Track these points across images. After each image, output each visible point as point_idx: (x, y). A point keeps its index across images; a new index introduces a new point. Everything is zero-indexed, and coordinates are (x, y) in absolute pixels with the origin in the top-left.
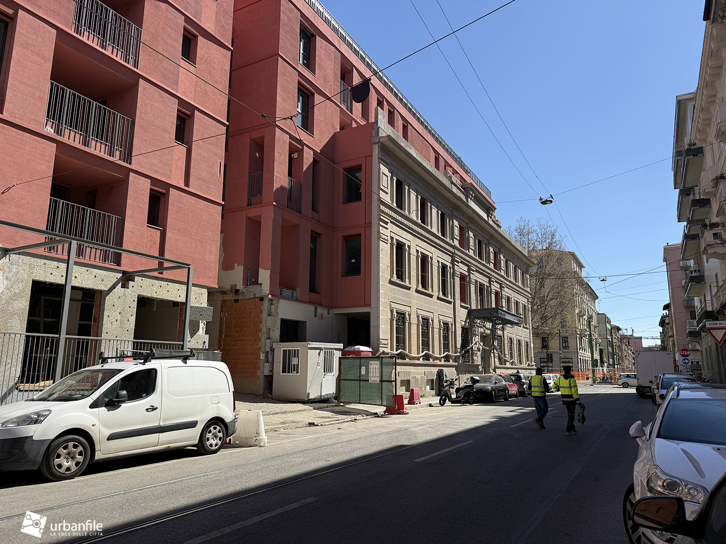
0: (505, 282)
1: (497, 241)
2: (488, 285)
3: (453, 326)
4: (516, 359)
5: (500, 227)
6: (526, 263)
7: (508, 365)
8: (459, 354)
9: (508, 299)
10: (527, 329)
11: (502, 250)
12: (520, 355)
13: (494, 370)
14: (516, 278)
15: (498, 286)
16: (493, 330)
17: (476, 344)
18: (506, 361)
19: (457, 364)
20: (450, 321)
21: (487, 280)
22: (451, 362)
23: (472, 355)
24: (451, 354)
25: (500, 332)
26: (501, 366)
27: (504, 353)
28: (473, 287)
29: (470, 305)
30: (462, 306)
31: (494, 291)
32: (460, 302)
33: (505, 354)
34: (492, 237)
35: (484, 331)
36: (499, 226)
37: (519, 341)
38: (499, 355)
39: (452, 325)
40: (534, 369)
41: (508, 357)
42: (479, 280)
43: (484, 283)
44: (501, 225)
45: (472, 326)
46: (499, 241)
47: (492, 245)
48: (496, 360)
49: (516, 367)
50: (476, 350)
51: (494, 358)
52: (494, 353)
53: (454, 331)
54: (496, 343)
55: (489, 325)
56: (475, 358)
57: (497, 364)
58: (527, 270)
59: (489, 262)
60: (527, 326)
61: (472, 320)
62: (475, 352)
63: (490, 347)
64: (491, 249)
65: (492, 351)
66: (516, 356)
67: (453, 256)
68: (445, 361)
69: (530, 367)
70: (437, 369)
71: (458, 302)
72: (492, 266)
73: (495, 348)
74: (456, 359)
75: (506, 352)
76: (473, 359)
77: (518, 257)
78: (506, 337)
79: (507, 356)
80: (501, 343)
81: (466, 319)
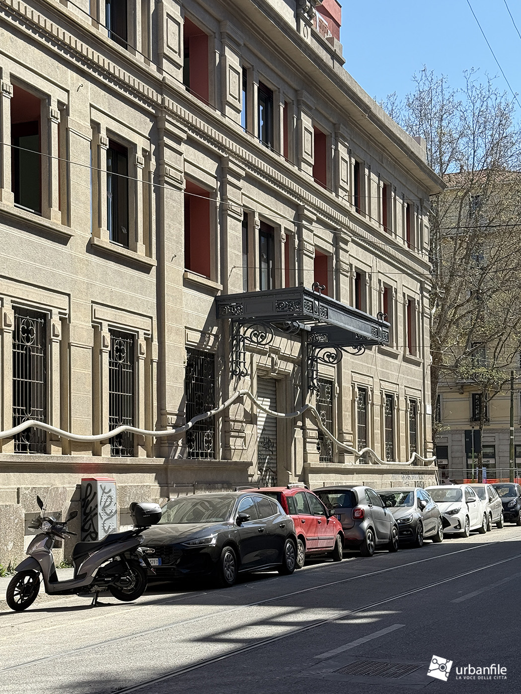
0: (352, 225)
1: (328, 101)
2: (292, 228)
3: (155, 343)
4: (378, 445)
5: (341, 63)
6: (420, 182)
7: (349, 462)
8: (170, 431)
9: (360, 279)
10: (417, 364)
11: (343, 130)
12: (390, 437)
13: (303, 478)
14: (386, 221)
15: (329, 236)
16: (306, 363)
17: (239, 400)
18: (343, 452)
19: (161, 461)
20: (142, 325)
21: (290, 213)
22: (142, 456)
23: (227, 433)
24: (141, 429)
25: (325, 370)
26: (324, 465)
27: (340, 429)
28: (234, 230)
29: (224, 282)
30: (188, 283)
31: (311, 248)
32: (182, 269)
33: (341, 433)
34: (308, 83)
35: (274, 363)
36: (334, 56)
37: (390, 396)
38: (321, 435)
39: (149, 341)
40: (431, 473)
41: (350, 439)
42: (258, 209)
43: (278, 220)
44: (343, 56)
45: (228, 347)
46: (332, 101)
47: (310, 108)
48: (312, 448)
49: (376, 467)
50: (241, 418)
51: (305, 443)
52: (303, 428)
53: (155, 357)
54: (312, 402)
55: (290, 347)
56: (235, 443)
57: (314, 460)
58: (421, 201)
59: (298, 161)
60: (417, 358)
61: (227, 329)
62: (238, 426)
63: (294, 410)
64: (307, 122)
65: (300, 423)
66: (378, 437)
67: (157, 115)
68: (116, 452)
69: (418, 468)
70: (77, 479)
71: (175, 268)
72: (307, 173)
73: (307, 413)
74: (161, 447)
75: (347, 426)
76: (226, 447)
77: (396, 160)
78: (346, 384)
79: (348, 437)
80: (331, 403)
81: (209, 324)
